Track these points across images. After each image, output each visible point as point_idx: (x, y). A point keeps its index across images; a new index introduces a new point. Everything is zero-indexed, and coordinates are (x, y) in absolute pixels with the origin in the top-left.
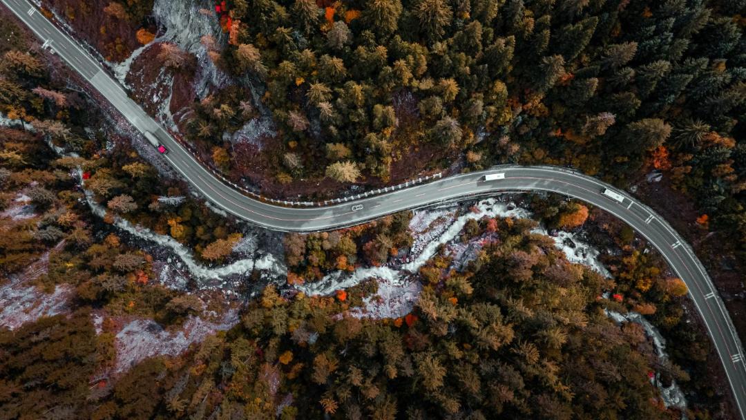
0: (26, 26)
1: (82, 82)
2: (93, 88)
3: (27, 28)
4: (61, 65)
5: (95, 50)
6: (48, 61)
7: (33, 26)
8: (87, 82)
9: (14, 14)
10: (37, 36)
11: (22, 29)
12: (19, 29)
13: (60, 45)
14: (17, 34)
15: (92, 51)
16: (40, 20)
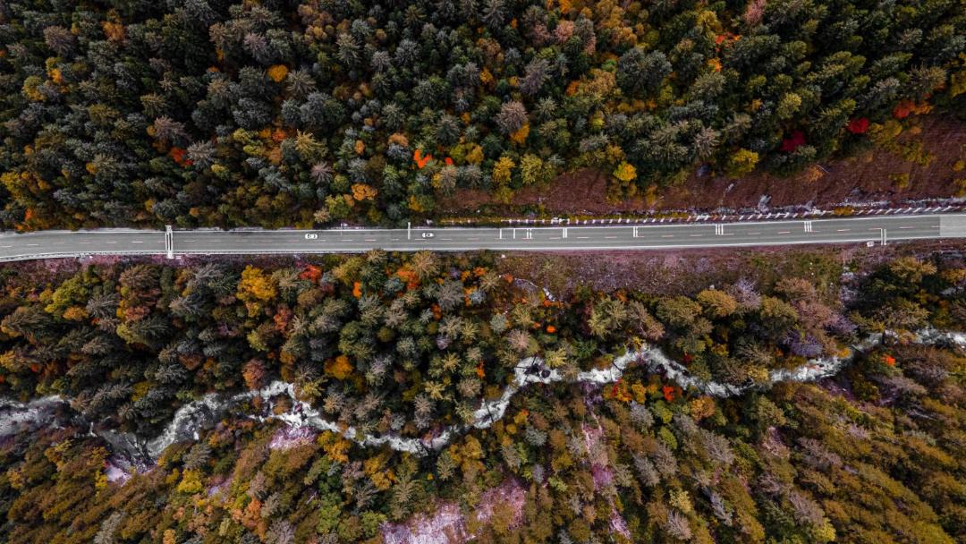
0: (817, 245)
1: (933, 245)
2: (951, 239)
3: (820, 247)
4: (893, 249)
5: (929, 200)
6: (876, 257)
7: (824, 238)
8: (937, 240)
9: (792, 245)
10: (839, 245)
11: (817, 251)
12: (814, 255)
13: (872, 231)
14: (817, 261)
15: (928, 204)
16: (827, 226)
